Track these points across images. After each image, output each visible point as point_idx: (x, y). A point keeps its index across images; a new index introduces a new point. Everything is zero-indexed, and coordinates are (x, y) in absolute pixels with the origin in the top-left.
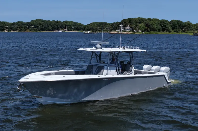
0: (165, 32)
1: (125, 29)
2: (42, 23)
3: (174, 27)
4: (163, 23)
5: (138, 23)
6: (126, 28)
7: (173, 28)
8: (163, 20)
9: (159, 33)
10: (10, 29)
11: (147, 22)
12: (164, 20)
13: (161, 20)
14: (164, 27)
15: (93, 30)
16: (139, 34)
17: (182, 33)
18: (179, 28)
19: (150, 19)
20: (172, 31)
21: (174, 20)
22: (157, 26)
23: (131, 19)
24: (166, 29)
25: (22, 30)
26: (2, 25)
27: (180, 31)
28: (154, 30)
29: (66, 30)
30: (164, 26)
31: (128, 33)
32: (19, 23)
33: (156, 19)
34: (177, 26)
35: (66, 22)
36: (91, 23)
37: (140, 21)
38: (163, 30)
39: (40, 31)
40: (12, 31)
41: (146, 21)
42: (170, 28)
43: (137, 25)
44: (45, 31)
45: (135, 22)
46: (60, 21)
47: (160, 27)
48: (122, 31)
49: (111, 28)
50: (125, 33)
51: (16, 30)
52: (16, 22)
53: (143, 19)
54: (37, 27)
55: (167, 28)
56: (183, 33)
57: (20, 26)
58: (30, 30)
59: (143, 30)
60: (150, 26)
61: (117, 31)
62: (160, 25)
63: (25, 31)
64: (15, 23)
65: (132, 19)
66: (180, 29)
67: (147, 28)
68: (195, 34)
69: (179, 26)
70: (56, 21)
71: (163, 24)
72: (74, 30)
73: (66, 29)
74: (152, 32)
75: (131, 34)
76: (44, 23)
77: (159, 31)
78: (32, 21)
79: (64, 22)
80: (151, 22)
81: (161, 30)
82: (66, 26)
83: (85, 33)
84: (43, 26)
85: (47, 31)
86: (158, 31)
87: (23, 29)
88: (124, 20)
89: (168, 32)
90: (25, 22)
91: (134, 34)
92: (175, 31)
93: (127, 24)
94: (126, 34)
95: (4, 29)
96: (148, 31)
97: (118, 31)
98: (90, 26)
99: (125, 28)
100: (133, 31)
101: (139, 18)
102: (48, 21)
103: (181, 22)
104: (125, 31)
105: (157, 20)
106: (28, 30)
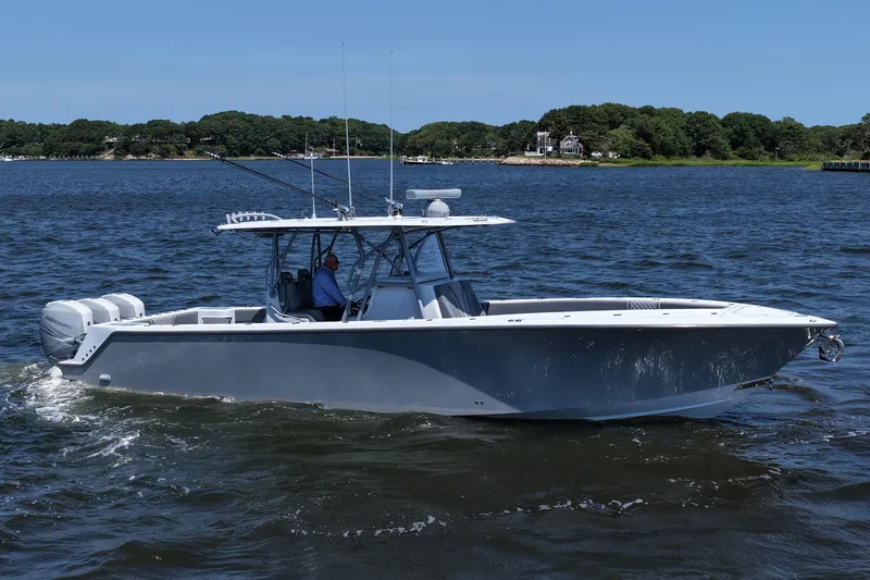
0: (707, 160)
1: (557, 147)
2: (242, 125)
3: (741, 139)
4: (698, 125)
5: (604, 123)
6: (564, 144)
7: (735, 145)
8: (697, 113)
9: (684, 161)
10: (124, 148)
11: (639, 121)
12: (703, 113)
13: (690, 113)
14: (703, 141)
15: (433, 151)
16: (612, 165)
17: (774, 163)
18: (756, 145)
19: (648, 111)
20: (731, 154)
21: (737, 115)
22: (675, 135)
23: (578, 108)
24: (710, 148)
25: (168, 151)
26: (94, 134)
27: (760, 153)
28: (668, 152)
29: (331, 154)
30: (701, 136)
31: (570, 162)
32: (155, 125)
33: (672, 109)
34: (751, 134)
35: (333, 122)
36: (427, 127)
37: (613, 116)
38: (699, 152)
39: (236, 156)
40: (130, 157)
41: (634, 116)
42: (725, 142)
43: (600, 134)
44: (253, 158)
45: (595, 121)
46: (308, 118)
47: (688, 141)
48: (549, 154)
49: (502, 142)
50: (558, 161)
51: (146, 152)
52: (145, 122)
53: (625, 108)
54: (224, 141)
55: (713, 142)
56: (778, 163)
57: (160, 135)
58: (199, 153)
59: (626, 152)
60: (651, 135)
61: (526, 153)
62: (688, 131)
63: (181, 154)
64: (142, 125)
65: (585, 107)
66: (762, 148)
67: (641, 142)
68: (830, 164)
69: (758, 135)
70: (296, 119)
71: (697, 130)
72: (363, 152)
73: (331, 147)
74: (660, 160)
75: (582, 165)
76: (248, 125)
77: (684, 154)
78: (205, 118)
79: (323, 121)
80: (654, 120)
81: (689, 151)
82: (332, 134)
83: (405, 163)
84: (245, 138)
85: (260, 154)
86: (681, 155)
87: (172, 147)
88: (553, 114)
89: (718, 158)
90: (179, 123)
91: (594, 166)
92: (744, 156)
93: (565, 128)
94: (564, 165)
95: (103, 150)
96: (645, 156)
97: (532, 154)
98: (422, 137)
99: (558, 144)
100: (589, 157)
101: (609, 105)
102: (267, 117)
103: (765, 120)
104: (559, 157)
105: (674, 113)
106: (191, 152)
